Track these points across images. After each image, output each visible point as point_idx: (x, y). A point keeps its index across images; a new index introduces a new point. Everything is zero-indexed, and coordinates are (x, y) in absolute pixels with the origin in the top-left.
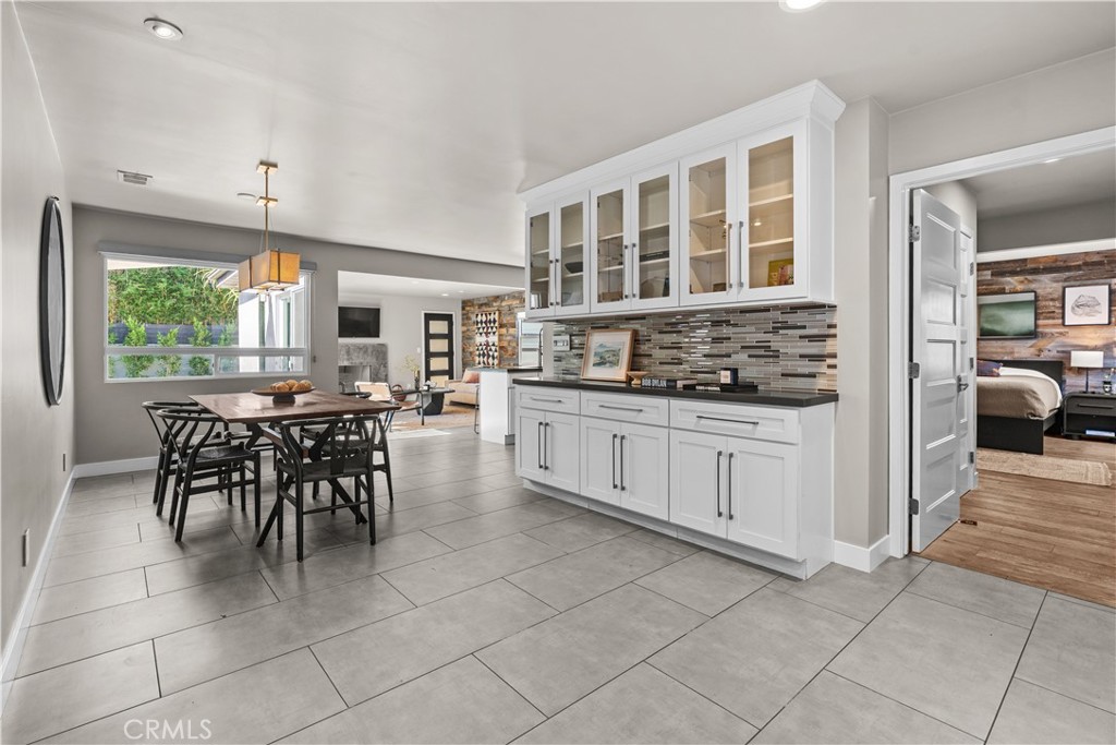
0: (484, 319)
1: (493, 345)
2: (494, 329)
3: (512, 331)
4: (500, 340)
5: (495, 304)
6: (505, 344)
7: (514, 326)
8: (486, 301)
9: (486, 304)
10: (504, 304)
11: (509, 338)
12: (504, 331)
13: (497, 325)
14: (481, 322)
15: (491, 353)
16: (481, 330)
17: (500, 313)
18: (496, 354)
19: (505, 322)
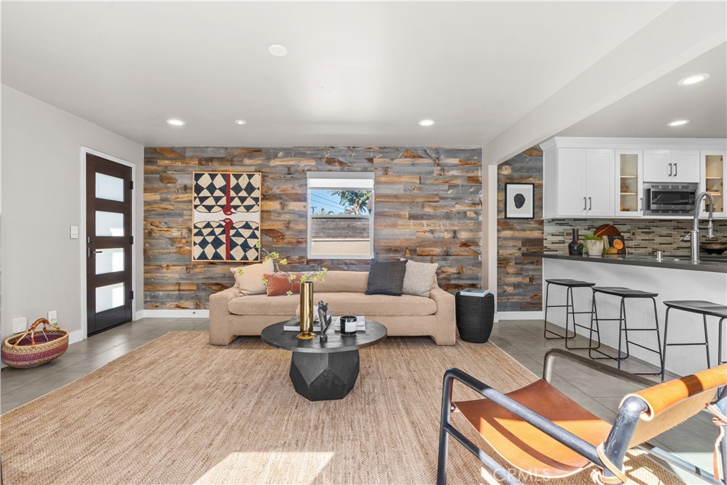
0: (220, 182)
1: (247, 226)
2: (249, 202)
3: (294, 206)
4: (262, 219)
5: (247, 161)
6: (277, 226)
7: (302, 198)
8: (222, 154)
9: (221, 160)
10: (273, 163)
11: (287, 217)
12: (274, 205)
13: (256, 194)
14: (211, 188)
15: (239, 241)
16: (211, 202)
17: (264, 178)
18: (252, 242)
19: (276, 191)
